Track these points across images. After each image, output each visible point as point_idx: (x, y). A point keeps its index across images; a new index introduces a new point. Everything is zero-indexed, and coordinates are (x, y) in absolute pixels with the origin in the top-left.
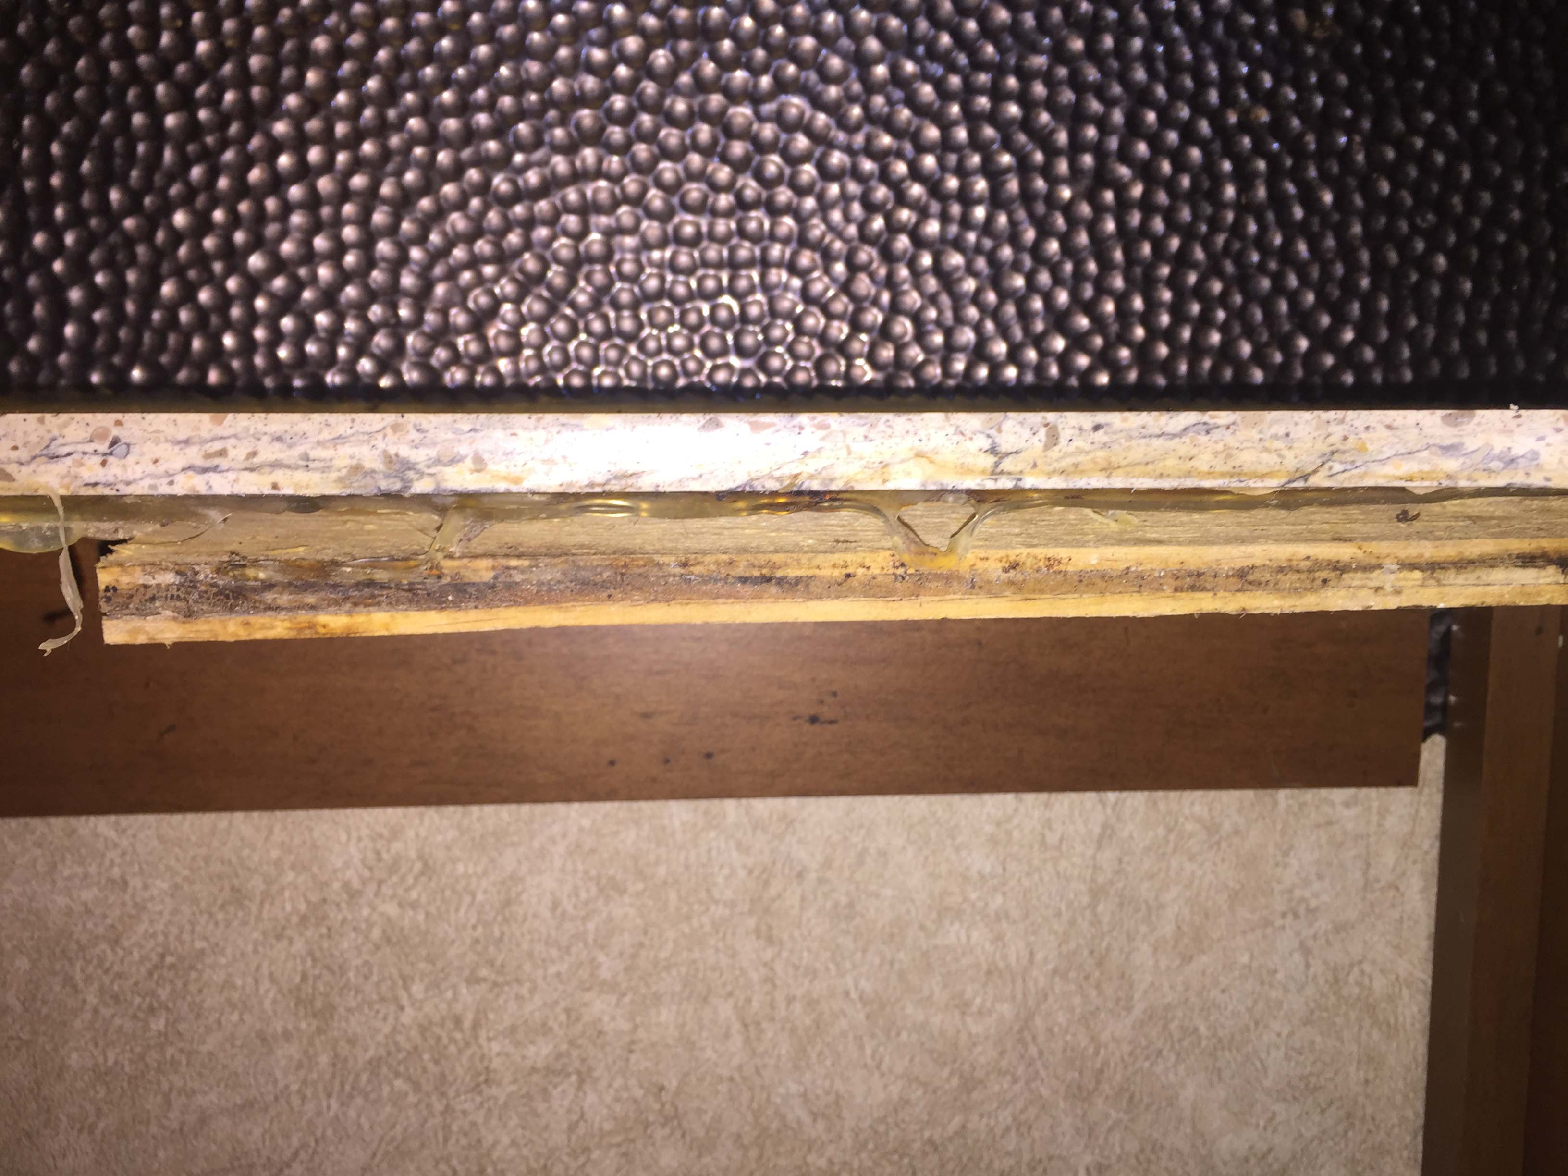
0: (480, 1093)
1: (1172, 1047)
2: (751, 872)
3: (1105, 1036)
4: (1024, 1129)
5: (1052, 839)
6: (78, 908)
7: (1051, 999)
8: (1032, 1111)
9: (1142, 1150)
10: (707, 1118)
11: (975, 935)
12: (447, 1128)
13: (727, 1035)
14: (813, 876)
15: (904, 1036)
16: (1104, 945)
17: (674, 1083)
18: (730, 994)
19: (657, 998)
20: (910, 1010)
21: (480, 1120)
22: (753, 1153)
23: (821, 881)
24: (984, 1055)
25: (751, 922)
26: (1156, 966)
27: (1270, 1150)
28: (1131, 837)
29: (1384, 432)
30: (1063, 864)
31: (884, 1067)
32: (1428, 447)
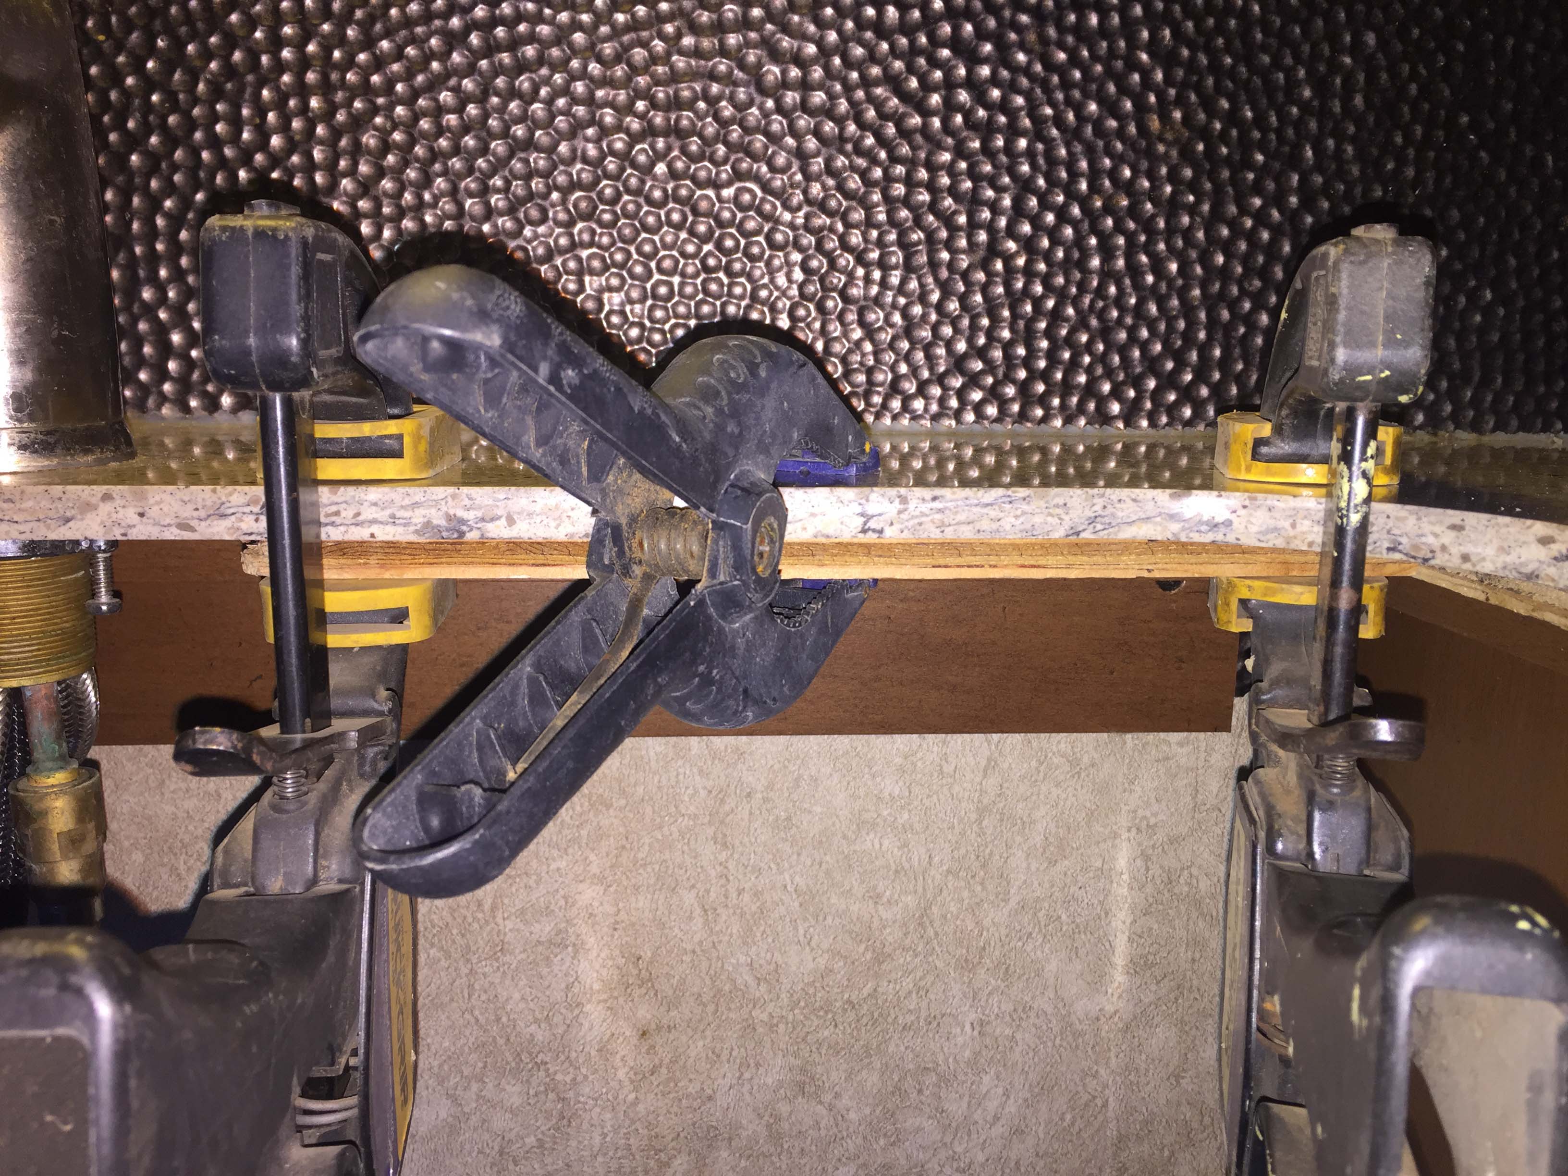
0: (497, 960)
1: (1040, 931)
2: (710, 792)
3: (987, 922)
4: (922, 993)
5: (948, 769)
6: (181, 814)
7: (945, 892)
8: (930, 978)
9: (1015, 1010)
10: (675, 982)
11: (886, 843)
12: (471, 986)
13: (691, 918)
14: (759, 795)
15: (829, 920)
16: (988, 851)
17: (649, 954)
18: (693, 886)
19: (636, 888)
20: (834, 900)
21: (497, 981)
22: (711, 1008)
23: (766, 800)
24: (892, 935)
25: (710, 831)
26: (1028, 868)
27: (1116, 1012)
28: (1010, 768)
29: (1130, 503)
30: (956, 789)
31: (813, 944)
32: (1160, 514)
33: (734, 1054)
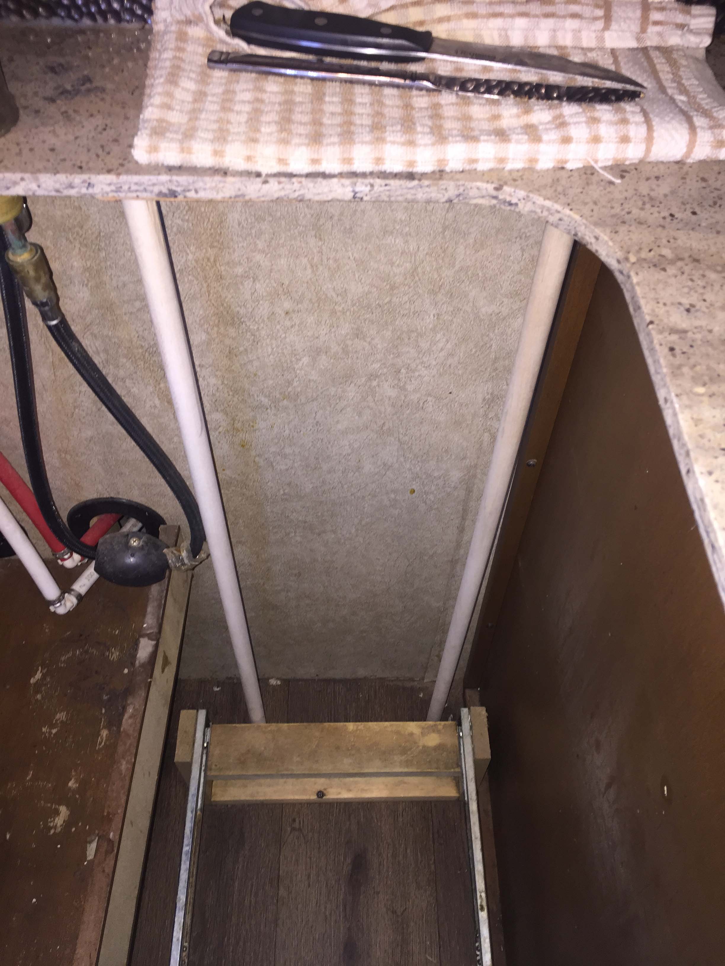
0: (219, 282)
1: (468, 279)
2: (312, 216)
3: (444, 275)
4: (412, 302)
7: (425, 262)
8: (415, 297)
9: (454, 310)
10: (299, 294)
11: (397, 241)
13: (305, 269)
14: (336, 218)
15: (370, 272)
16: (446, 245)
17: (287, 283)
18: (306, 256)
19: (280, 256)
20: (372, 263)
21: (220, 290)
22: (316, 305)
23: (339, 220)
24: (399, 279)
25: (313, 233)
26: (465, 253)
27: (500, 312)
28: (460, 208)
30: (433, 217)
31: (363, 281)
33: (327, 322)
